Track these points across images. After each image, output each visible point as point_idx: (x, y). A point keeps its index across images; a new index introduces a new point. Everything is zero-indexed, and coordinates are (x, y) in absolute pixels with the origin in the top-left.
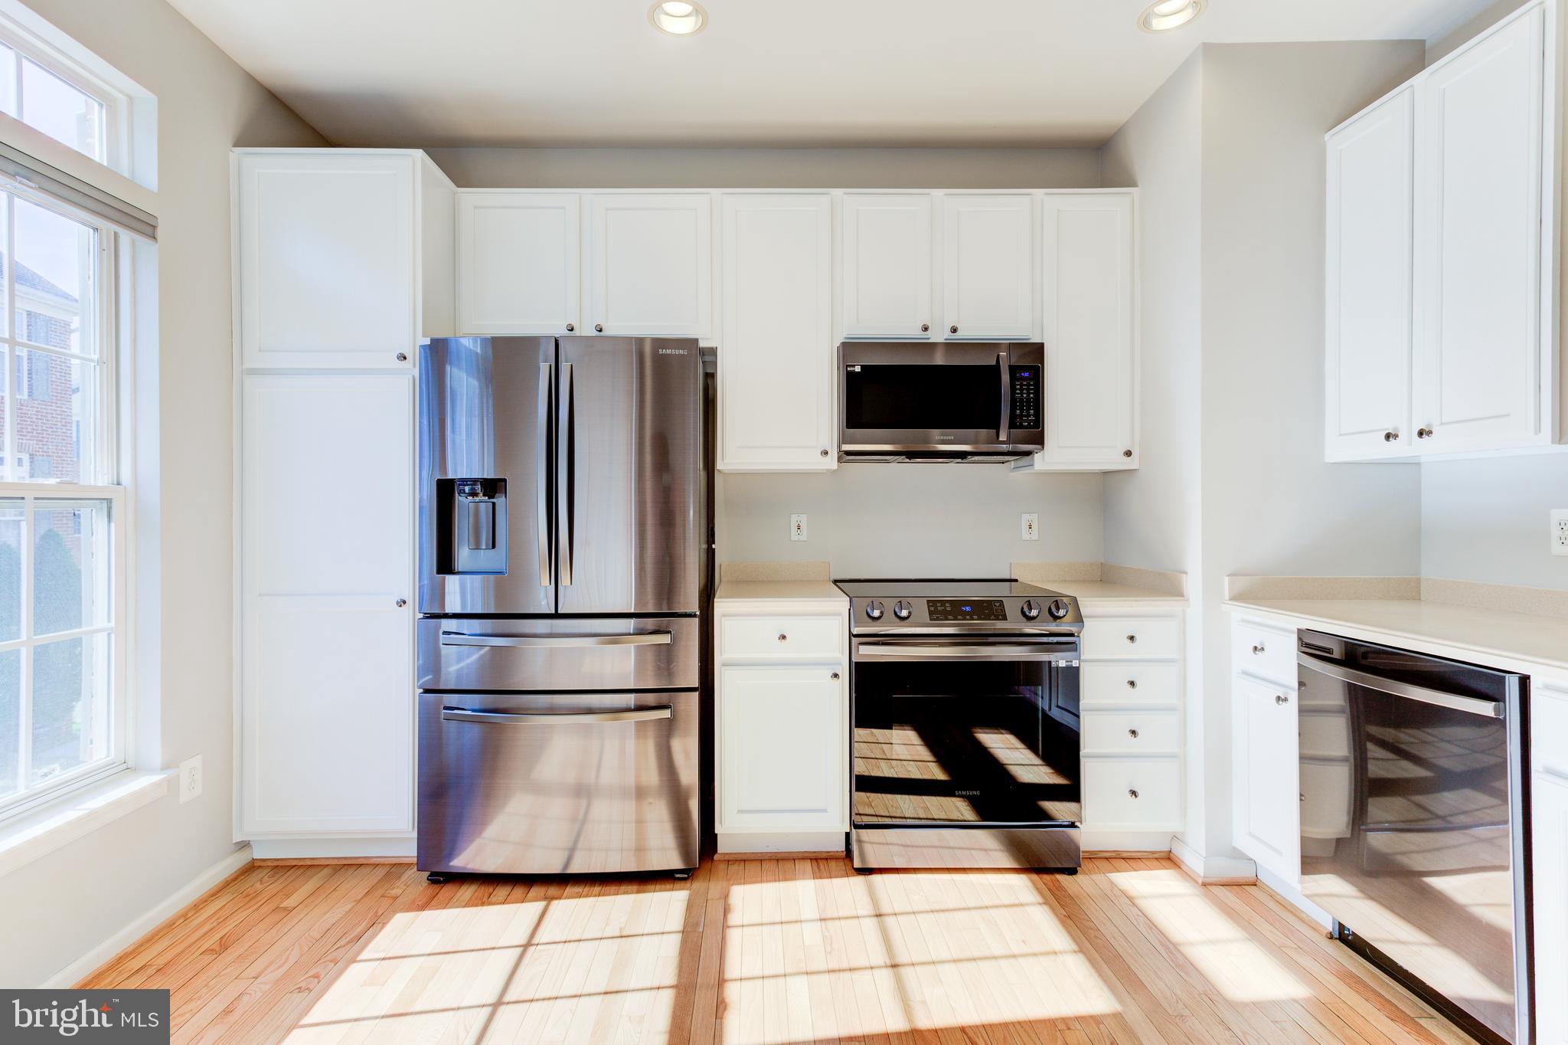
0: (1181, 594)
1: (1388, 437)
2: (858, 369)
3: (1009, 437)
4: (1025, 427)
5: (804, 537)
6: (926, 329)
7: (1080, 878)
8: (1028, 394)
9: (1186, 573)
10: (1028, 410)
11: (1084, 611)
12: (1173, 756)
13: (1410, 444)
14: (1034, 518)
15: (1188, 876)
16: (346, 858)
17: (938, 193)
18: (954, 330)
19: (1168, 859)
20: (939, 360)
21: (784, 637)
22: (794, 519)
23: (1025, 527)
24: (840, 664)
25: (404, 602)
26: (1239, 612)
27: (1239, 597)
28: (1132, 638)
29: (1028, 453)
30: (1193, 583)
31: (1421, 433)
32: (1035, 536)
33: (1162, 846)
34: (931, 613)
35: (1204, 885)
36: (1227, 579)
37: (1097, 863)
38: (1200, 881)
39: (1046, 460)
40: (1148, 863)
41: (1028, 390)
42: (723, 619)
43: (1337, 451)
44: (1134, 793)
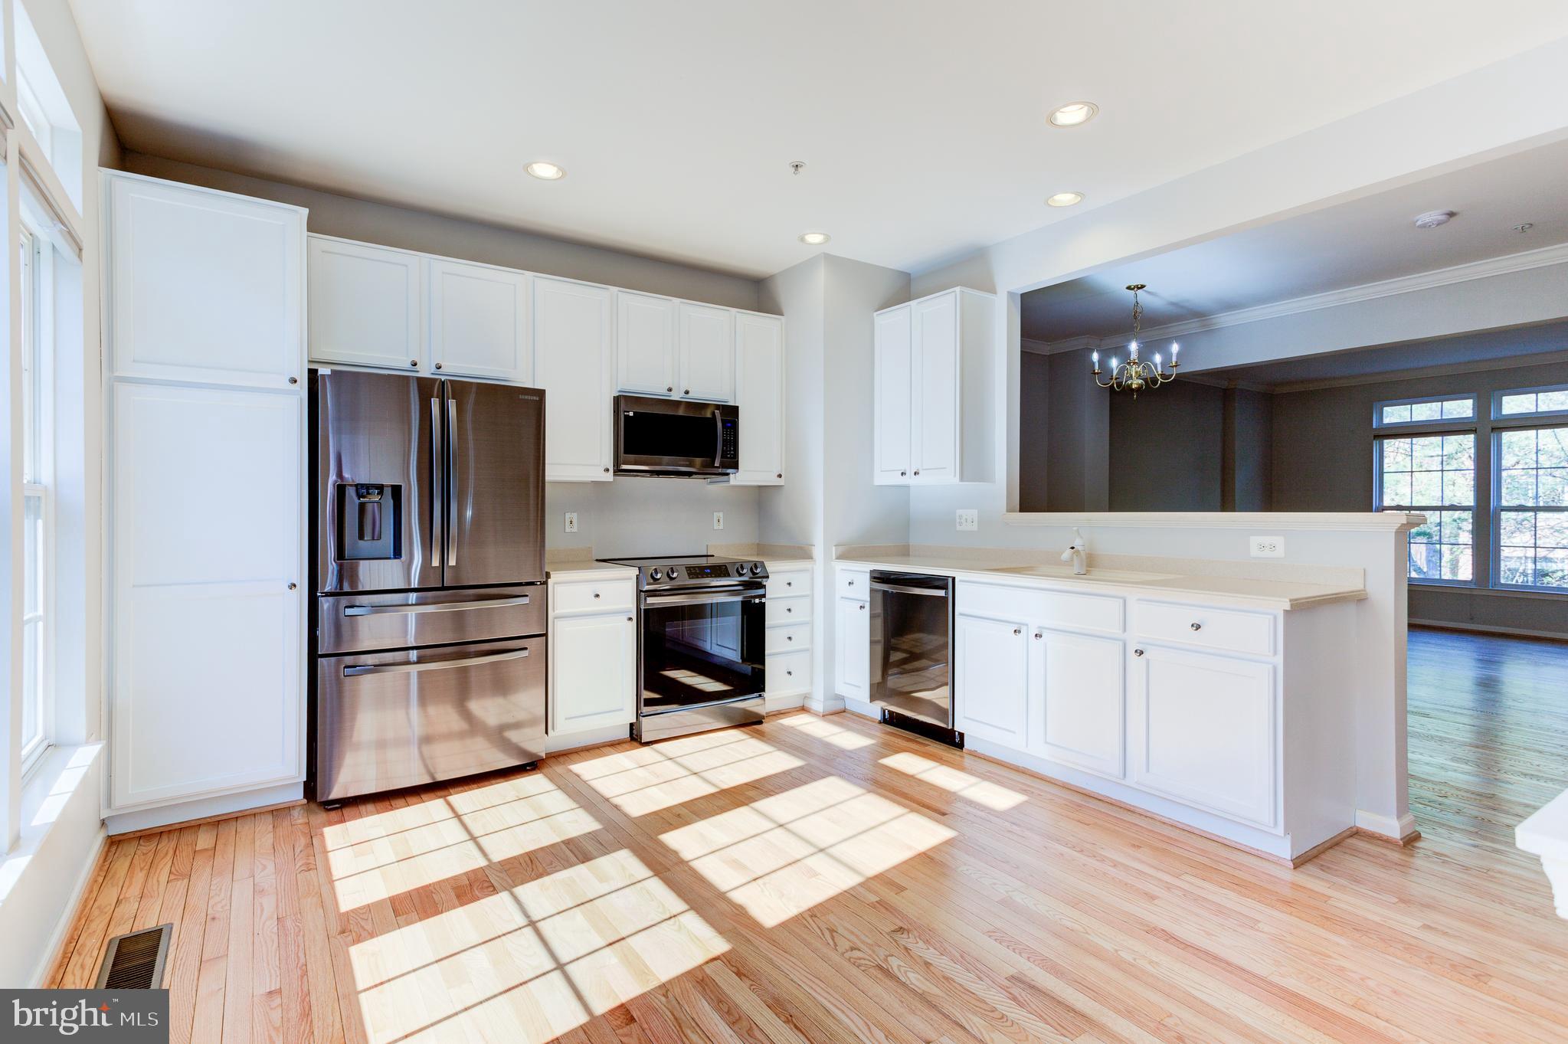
0: (812, 558)
1: (902, 474)
2: (631, 414)
3: (721, 462)
4: (728, 458)
5: (575, 530)
6: (670, 390)
7: (763, 725)
8: (730, 437)
9: (812, 545)
10: (730, 447)
11: (769, 569)
12: (807, 650)
13: (910, 478)
14: (721, 515)
15: (816, 715)
16: (218, 816)
17: (677, 301)
18: (687, 392)
19: (803, 709)
20: (681, 412)
21: (597, 596)
22: (568, 515)
23: (716, 521)
24: (631, 612)
25: (295, 586)
26: (840, 566)
27: (840, 557)
28: (789, 584)
29: (728, 474)
30: (818, 552)
31: (915, 474)
32: (721, 527)
33: (799, 704)
34: (689, 575)
35: (823, 716)
36: (834, 548)
37: (770, 718)
38: (821, 715)
39: (737, 478)
40: (794, 713)
41: (730, 434)
42: (556, 586)
43: (881, 479)
44: (790, 673)
